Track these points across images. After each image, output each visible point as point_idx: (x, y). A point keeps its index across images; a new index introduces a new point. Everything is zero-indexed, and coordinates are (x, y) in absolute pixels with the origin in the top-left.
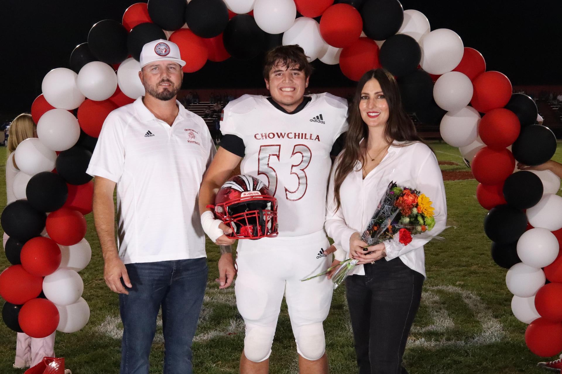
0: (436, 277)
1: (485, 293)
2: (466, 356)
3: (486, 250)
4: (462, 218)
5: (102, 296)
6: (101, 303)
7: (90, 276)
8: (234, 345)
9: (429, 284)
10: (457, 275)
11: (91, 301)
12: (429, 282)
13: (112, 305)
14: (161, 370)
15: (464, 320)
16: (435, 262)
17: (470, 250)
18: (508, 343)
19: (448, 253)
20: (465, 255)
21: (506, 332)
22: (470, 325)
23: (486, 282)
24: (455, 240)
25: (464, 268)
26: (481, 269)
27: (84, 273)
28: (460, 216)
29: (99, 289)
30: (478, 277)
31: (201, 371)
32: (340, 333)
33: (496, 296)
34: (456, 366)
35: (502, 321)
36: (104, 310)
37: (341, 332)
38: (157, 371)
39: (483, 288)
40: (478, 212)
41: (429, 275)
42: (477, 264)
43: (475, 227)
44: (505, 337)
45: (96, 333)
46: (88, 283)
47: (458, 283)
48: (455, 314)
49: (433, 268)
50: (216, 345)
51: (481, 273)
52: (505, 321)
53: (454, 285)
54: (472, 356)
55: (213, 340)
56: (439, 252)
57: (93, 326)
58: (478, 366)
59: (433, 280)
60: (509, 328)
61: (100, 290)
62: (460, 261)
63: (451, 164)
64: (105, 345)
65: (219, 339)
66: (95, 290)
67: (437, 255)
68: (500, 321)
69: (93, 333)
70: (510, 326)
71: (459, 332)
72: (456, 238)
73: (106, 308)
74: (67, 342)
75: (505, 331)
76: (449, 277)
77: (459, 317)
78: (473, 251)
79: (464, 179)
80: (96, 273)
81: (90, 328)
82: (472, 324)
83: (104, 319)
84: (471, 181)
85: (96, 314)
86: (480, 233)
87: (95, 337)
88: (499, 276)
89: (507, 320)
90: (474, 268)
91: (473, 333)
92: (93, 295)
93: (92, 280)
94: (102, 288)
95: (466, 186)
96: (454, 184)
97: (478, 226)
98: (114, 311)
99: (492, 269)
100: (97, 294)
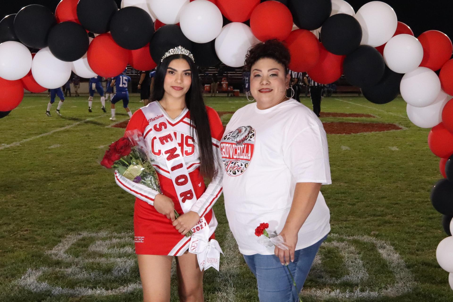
0: (353, 227)
1: (398, 242)
3: (400, 200)
4: (378, 168)
5: (25, 247)
6: (24, 254)
7: (15, 227)
9: (345, 234)
10: (372, 225)
11: (14, 253)
12: (345, 232)
13: (35, 256)
15: (378, 270)
16: (352, 212)
17: (385, 199)
18: (420, 293)
19: (364, 203)
20: (379, 204)
21: (417, 283)
23: (399, 231)
24: (371, 190)
25: (379, 217)
26: (395, 218)
27: (10, 224)
28: (376, 166)
29: (23, 240)
30: (392, 227)
33: (408, 246)
35: (414, 271)
36: (26, 262)
39: (396, 238)
40: (392, 162)
41: (346, 225)
43: (390, 177)
44: (417, 288)
45: (15, 286)
46: (13, 234)
47: (372, 233)
48: (369, 264)
49: (349, 218)
50: (135, 298)
51: (395, 222)
52: (416, 272)
53: (369, 235)
55: (132, 293)
56: (356, 202)
57: (13, 280)
59: (349, 229)
60: (421, 278)
61: (24, 242)
62: (375, 210)
63: (369, 116)
64: (23, 299)
65: (138, 292)
66: (19, 241)
67: (354, 205)
68: (412, 271)
69: (12, 287)
70: (422, 276)
71: (373, 283)
72: (372, 188)
73: (29, 261)
75: (417, 281)
76: (365, 227)
77: (373, 268)
78: (388, 201)
79: (381, 131)
80: (21, 223)
81: (10, 281)
82: (385, 275)
83: (25, 271)
84: (387, 133)
85: (18, 266)
86: (395, 183)
87: (14, 290)
88: (412, 226)
89: (418, 270)
90: (388, 218)
91: (386, 283)
92: (17, 246)
93: (17, 231)
94: (26, 239)
95: (382, 138)
96: (371, 136)
97: (392, 176)
98: (36, 263)
99: (405, 219)
100: (21, 246)
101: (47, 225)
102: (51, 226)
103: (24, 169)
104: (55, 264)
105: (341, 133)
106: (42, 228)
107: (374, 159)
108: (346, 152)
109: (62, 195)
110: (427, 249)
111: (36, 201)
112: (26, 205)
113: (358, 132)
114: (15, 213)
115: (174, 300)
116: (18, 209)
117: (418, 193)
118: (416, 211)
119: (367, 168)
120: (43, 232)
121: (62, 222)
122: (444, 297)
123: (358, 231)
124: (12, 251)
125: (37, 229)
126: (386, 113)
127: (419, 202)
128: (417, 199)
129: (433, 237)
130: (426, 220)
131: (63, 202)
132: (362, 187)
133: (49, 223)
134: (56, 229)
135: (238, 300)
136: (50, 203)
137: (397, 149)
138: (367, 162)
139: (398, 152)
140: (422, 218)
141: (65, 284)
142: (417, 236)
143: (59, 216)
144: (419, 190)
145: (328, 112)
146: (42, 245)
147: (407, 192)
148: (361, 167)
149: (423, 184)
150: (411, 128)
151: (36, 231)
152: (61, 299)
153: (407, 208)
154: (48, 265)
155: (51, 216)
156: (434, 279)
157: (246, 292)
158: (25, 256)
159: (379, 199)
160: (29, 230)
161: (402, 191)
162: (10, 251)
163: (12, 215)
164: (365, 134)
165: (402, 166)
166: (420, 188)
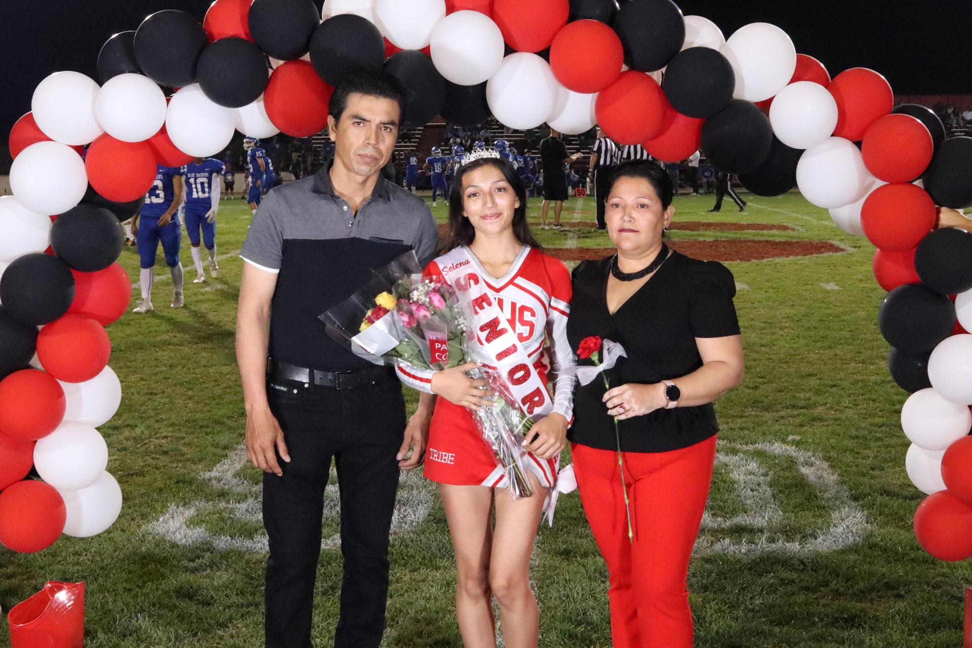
0: (753, 428)
1: (837, 454)
2: (802, 571)
3: (841, 380)
4: (801, 322)
5: (164, 466)
6: (162, 479)
7: (146, 432)
8: (393, 555)
9: (740, 440)
10: (790, 424)
11: (144, 477)
12: (740, 437)
13: (181, 483)
14: (259, 603)
15: (800, 505)
16: (752, 401)
17: (813, 378)
18: (876, 545)
19: (774, 384)
20: (803, 387)
21: (872, 526)
22: (809, 514)
23: (839, 435)
24: (787, 362)
25: (802, 411)
26: (831, 412)
27: (136, 427)
28: (798, 319)
29: (160, 455)
30: (825, 427)
31: (331, 605)
32: (581, 530)
33: (856, 462)
34: (783, 589)
35: (866, 506)
36: (166, 493)
37: (583, 529)
38: (252, 605)
39: (834, 447)
40: (827, 311)
41: (741, 425)
42: (825, 404)
43: (823, 338)
44: (871, 535)
45: (149, 534)
46: (142, 443)
47: (790, 438)
48: (784, 493)
49: (748, 412)
51: (831, 419)
52: (870, 507)
53: (784, 441)
54: (812, 570)
56: (760, 383)
57: (144, 523)
58: (822, 589)
59: (748, 432)
60: (878, 518)
61: (162, 457)
62: (795, 397)
63: (785, 228)
64: (162, 558)
66: (153, 456)
67: (756, 388)
68: (862, 506)
69: (143, 536)
70: (880, 515)
71: (790, 526)
72: (789, 357)
73: (171, 490)
74: (95, 552)
75: (871, 523)
76: (777, 427)
77: (791, 499)
78: (818, 381)
79: (805, 255)
80: (157, 426)
81: (139, 526)
82: (813, 512)
83: (166, 508)
84: (817, 257)
85: (152, 499)
86: (831, 348)
87: (147, 542)
88: (863, 425)
89: (874, 505)
90: (818, 411)
91: (815, 527)
92: (149, 465)
93: (149, 438)
94: (165, 453)
95: (807, 266)
96: (788, 264)
97: (827, 336)
98: (184, 495)
99: (850, 413)
100: (156, 464)
101: (201, 427)
102: (209, 430)
103: (157, 329)
104: (218, 496)
105: (731, 260)
106: (193, 433)
107: (793, 305)
108: (742, 293)
109: (228, 374)
110: (889, 467)
111: (181, 385)
112: (163, 392)
113: (763, 258)
114: (144, 407)
115: (431, 558)
116: (150, 399)
117: (875, 366)
118: (869, 399)
119: (781, 322)
120: (196, 440)
121: (228, 422)
122: (920, 551)
123: (764, 434)
124: (141, 474)
125: (184, 435)
126: (815, 222)
127: (876, 382)
128: (873, 378)
129: (901, 446)
130: (888, 414)
131: (229, 387)
132: (772, 356)
133: (205, 423)
134: (218, 433)
135: (546, 558)
136: (206, 388)
137: (836, 288)
138: (780, 311)
139: (839, 292)
140: (881, 411)
141: (236, 530)
142: (872, 444)
143: (223, 412)
144: (876, 361)
145: (708, 221)
146: (195, 463)
147: (853, 365)
148: (770, 321)
149: (883, 349)
150: (861, 249)
151: (183, 438)
152: (229, 556)
153: (853, 394)
154: (206, 497)
155: (209, 411)
156: (902, 520)
157: (561, 544)
158: (164, 482)
159: (802, 377)
160: (169, 438)
161: (846, 364)
162: (137, 474)
163: (139, 410)
164: (777, 260)
165: (845, 318)
166: (877, 357)
